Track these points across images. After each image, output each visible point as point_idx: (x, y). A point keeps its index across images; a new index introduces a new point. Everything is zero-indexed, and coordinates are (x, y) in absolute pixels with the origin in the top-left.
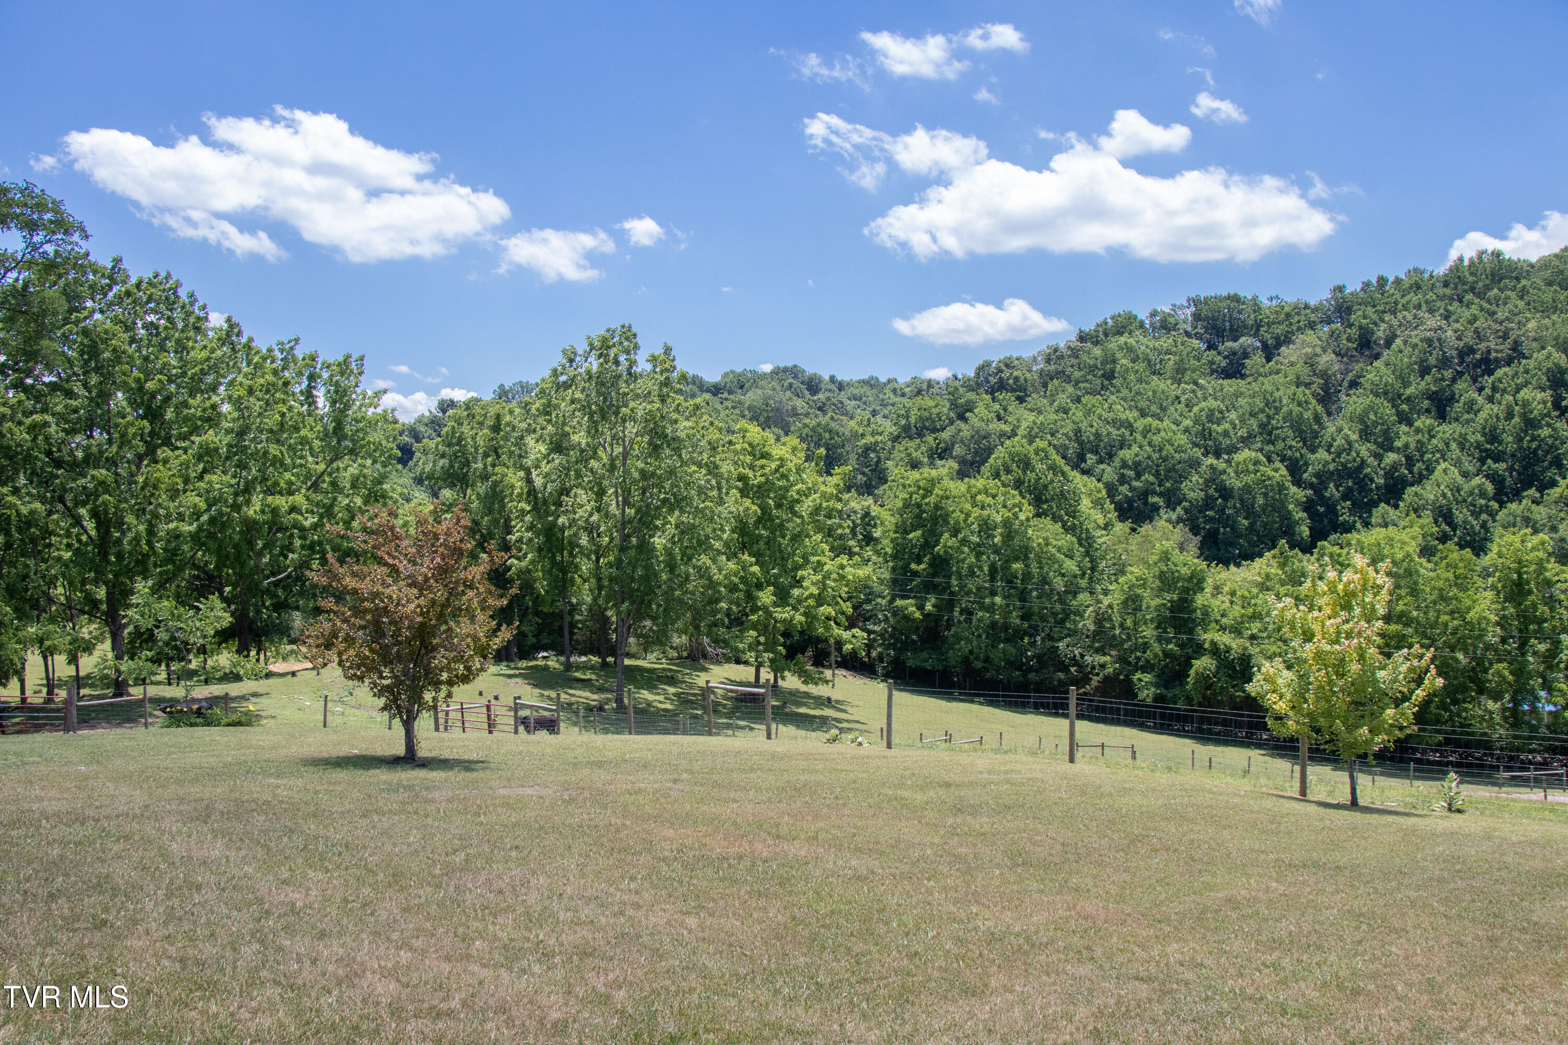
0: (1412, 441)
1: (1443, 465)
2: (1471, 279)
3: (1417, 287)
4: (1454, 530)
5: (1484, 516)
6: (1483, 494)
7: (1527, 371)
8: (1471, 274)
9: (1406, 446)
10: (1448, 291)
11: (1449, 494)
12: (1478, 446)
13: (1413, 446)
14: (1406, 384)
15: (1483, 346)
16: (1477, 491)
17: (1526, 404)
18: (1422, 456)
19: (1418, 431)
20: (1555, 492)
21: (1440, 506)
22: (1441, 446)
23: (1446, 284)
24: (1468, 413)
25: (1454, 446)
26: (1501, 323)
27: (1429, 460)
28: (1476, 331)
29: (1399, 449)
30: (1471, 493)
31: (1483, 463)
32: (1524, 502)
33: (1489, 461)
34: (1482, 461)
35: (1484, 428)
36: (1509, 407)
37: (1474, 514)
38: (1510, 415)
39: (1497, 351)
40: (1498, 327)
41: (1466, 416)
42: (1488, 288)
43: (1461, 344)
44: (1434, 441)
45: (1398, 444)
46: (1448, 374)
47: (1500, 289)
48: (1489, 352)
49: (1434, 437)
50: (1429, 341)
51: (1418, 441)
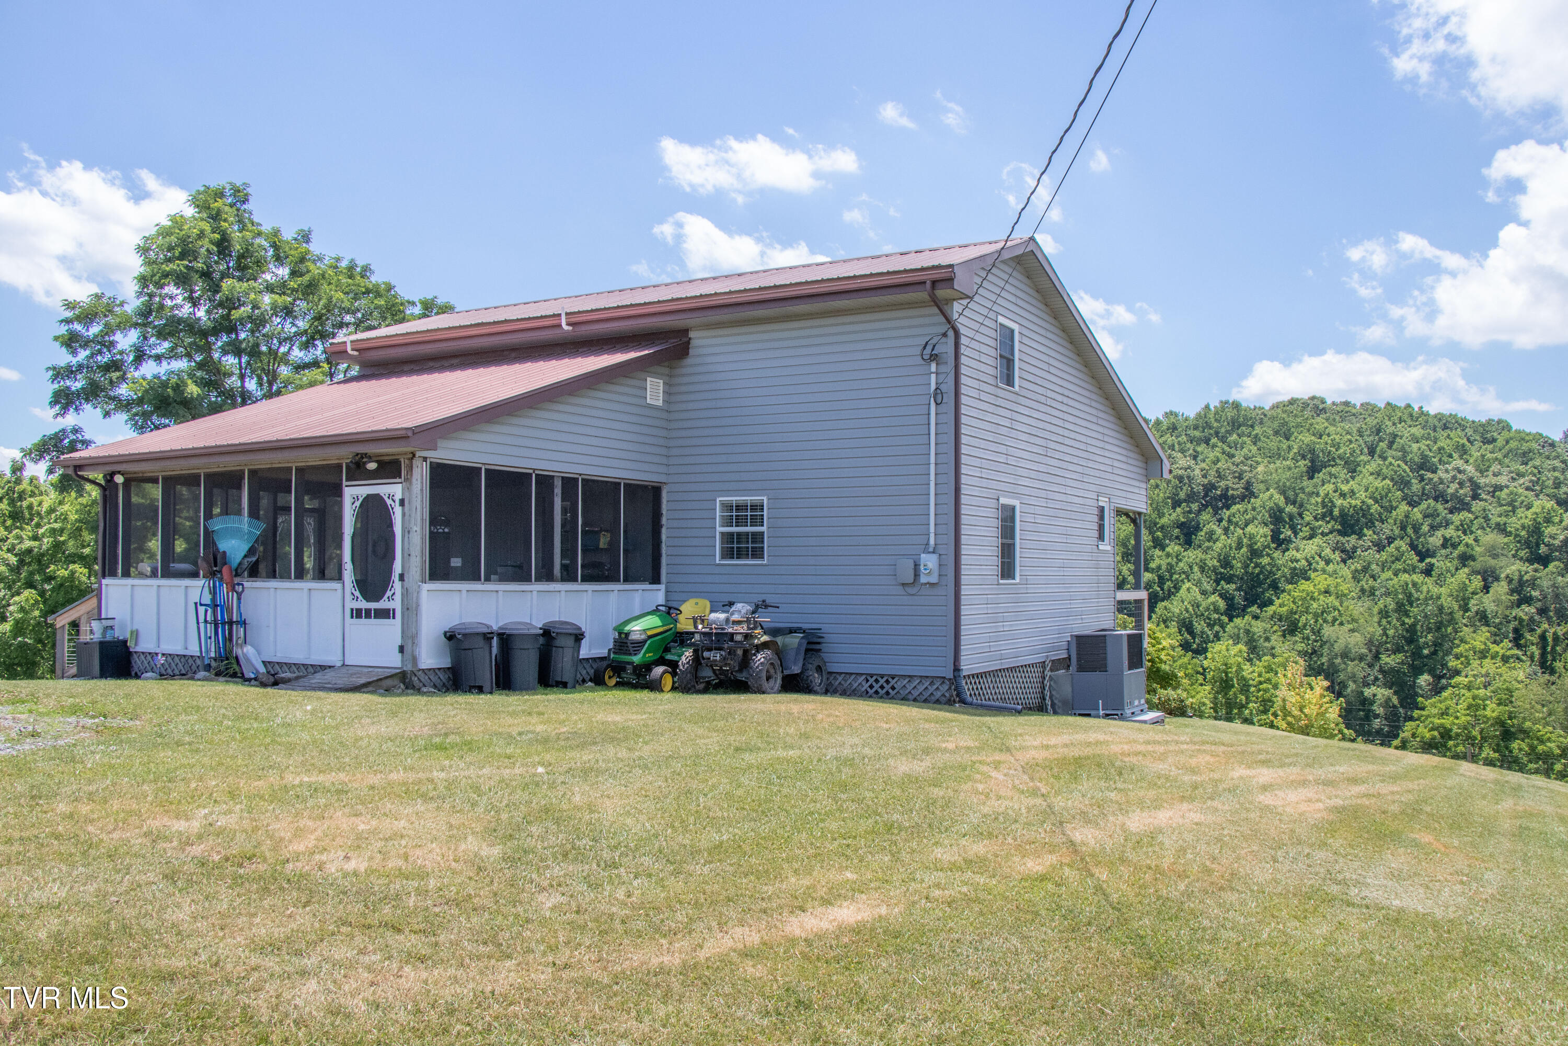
0: (1164, 563)
1: (1188, 585)
2: (1215, 425)
3: (1173, 428)
4: (1194, 638)
5: (1217, 628)
6: (1216, 610)
7: (1254, 509)
8: (1216, 420)
9: (1159, 567)
10: (1197, 434)
11: (1191, 609)
12: (1215, 569)
13: (1164, 567)
14: (1161, 515)
15: (1222, 484)
16: (1212, 607)
17: (1251, 537)
18: (1171, 576)
19: (1168, 555)
20: (1270, 610)
21: (1184, 619)
22: (1186, 568)
23: (1196, 428)
24: (1209, 541)
25: (1196, 569)
26: (1237, 466)
27: (1177, 579)
28: (1218, 471)
29: (1153, 569)
30: (1208, 609)
31: (1218, 584)
32: (1246, 617)
33: (1222, 582)
34: (1217, 582)
35: (1220, 555)
36: (1240, 539)
37: (1209, 625)
38: (1239, 546)
39: (1233, 489)
40: (1234, 468)
41: (1207, 544)
42: (1229, 433)
43: (1206, 481)
44: (1181, 565)
45: (1153, 565)
46: (1195, 506)
47: (1238, 435)
48: (1227, 489)
49: (1180, 560)
50: (1180, 479)
51: (1168, 564)
